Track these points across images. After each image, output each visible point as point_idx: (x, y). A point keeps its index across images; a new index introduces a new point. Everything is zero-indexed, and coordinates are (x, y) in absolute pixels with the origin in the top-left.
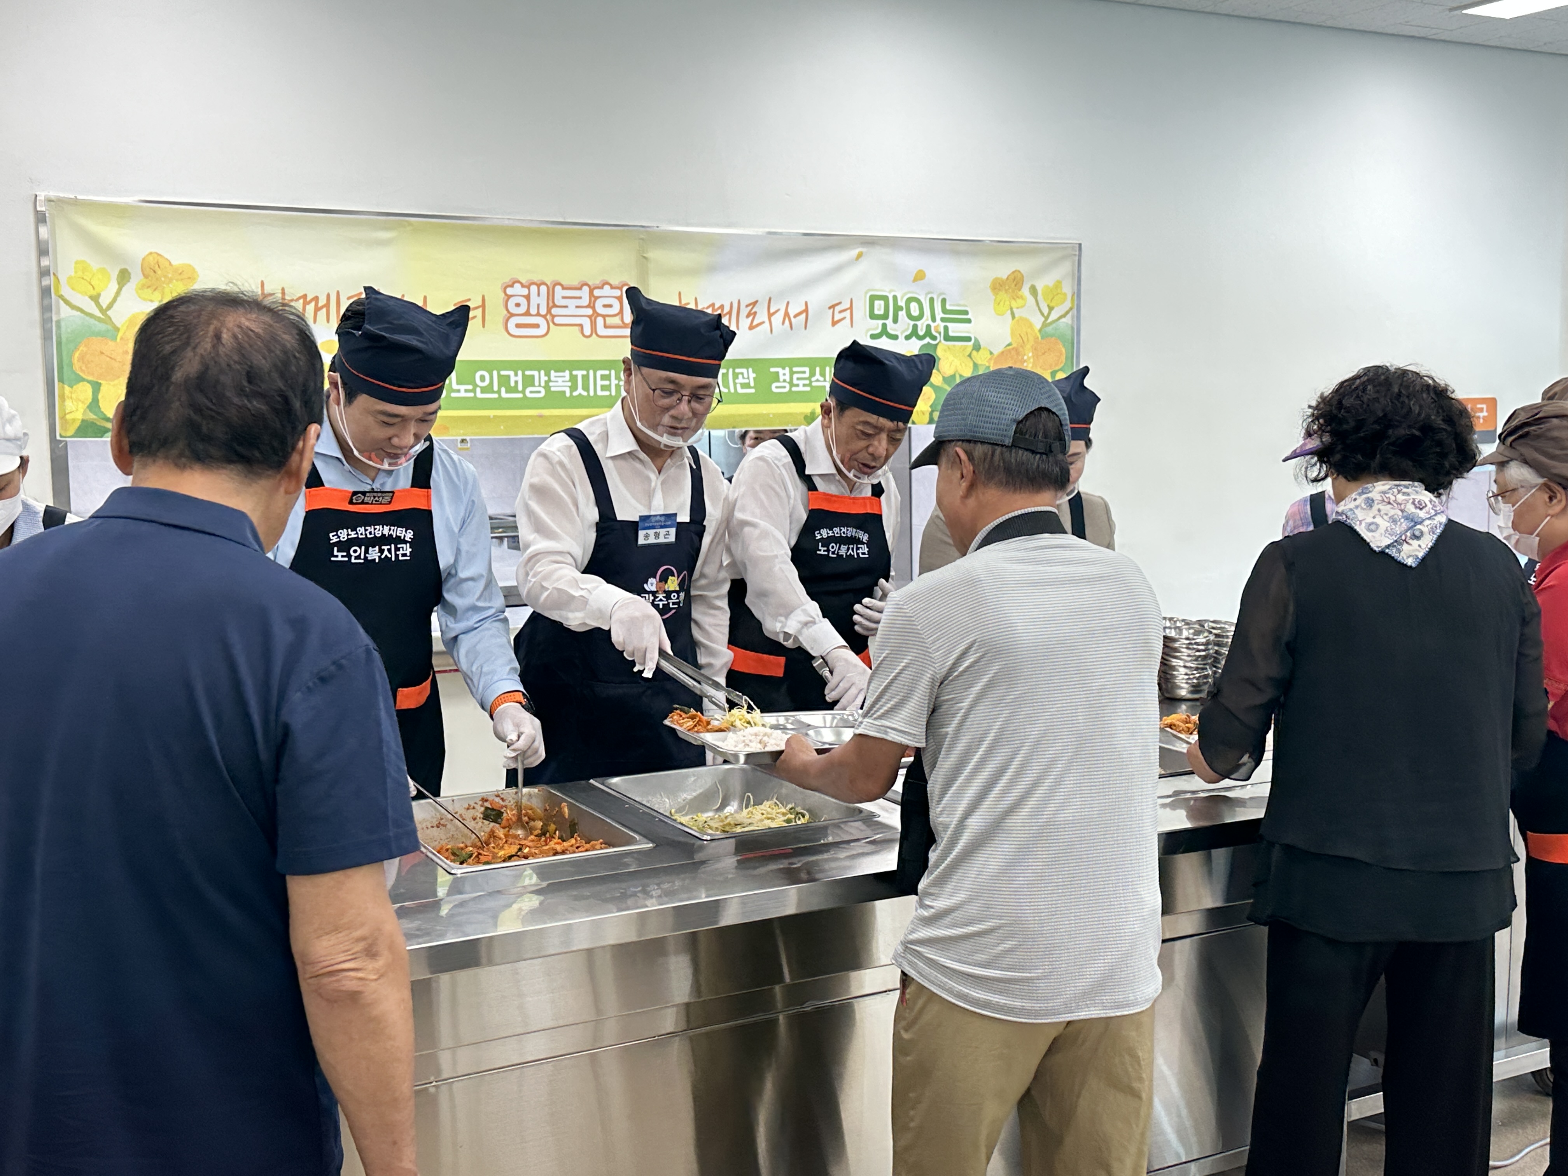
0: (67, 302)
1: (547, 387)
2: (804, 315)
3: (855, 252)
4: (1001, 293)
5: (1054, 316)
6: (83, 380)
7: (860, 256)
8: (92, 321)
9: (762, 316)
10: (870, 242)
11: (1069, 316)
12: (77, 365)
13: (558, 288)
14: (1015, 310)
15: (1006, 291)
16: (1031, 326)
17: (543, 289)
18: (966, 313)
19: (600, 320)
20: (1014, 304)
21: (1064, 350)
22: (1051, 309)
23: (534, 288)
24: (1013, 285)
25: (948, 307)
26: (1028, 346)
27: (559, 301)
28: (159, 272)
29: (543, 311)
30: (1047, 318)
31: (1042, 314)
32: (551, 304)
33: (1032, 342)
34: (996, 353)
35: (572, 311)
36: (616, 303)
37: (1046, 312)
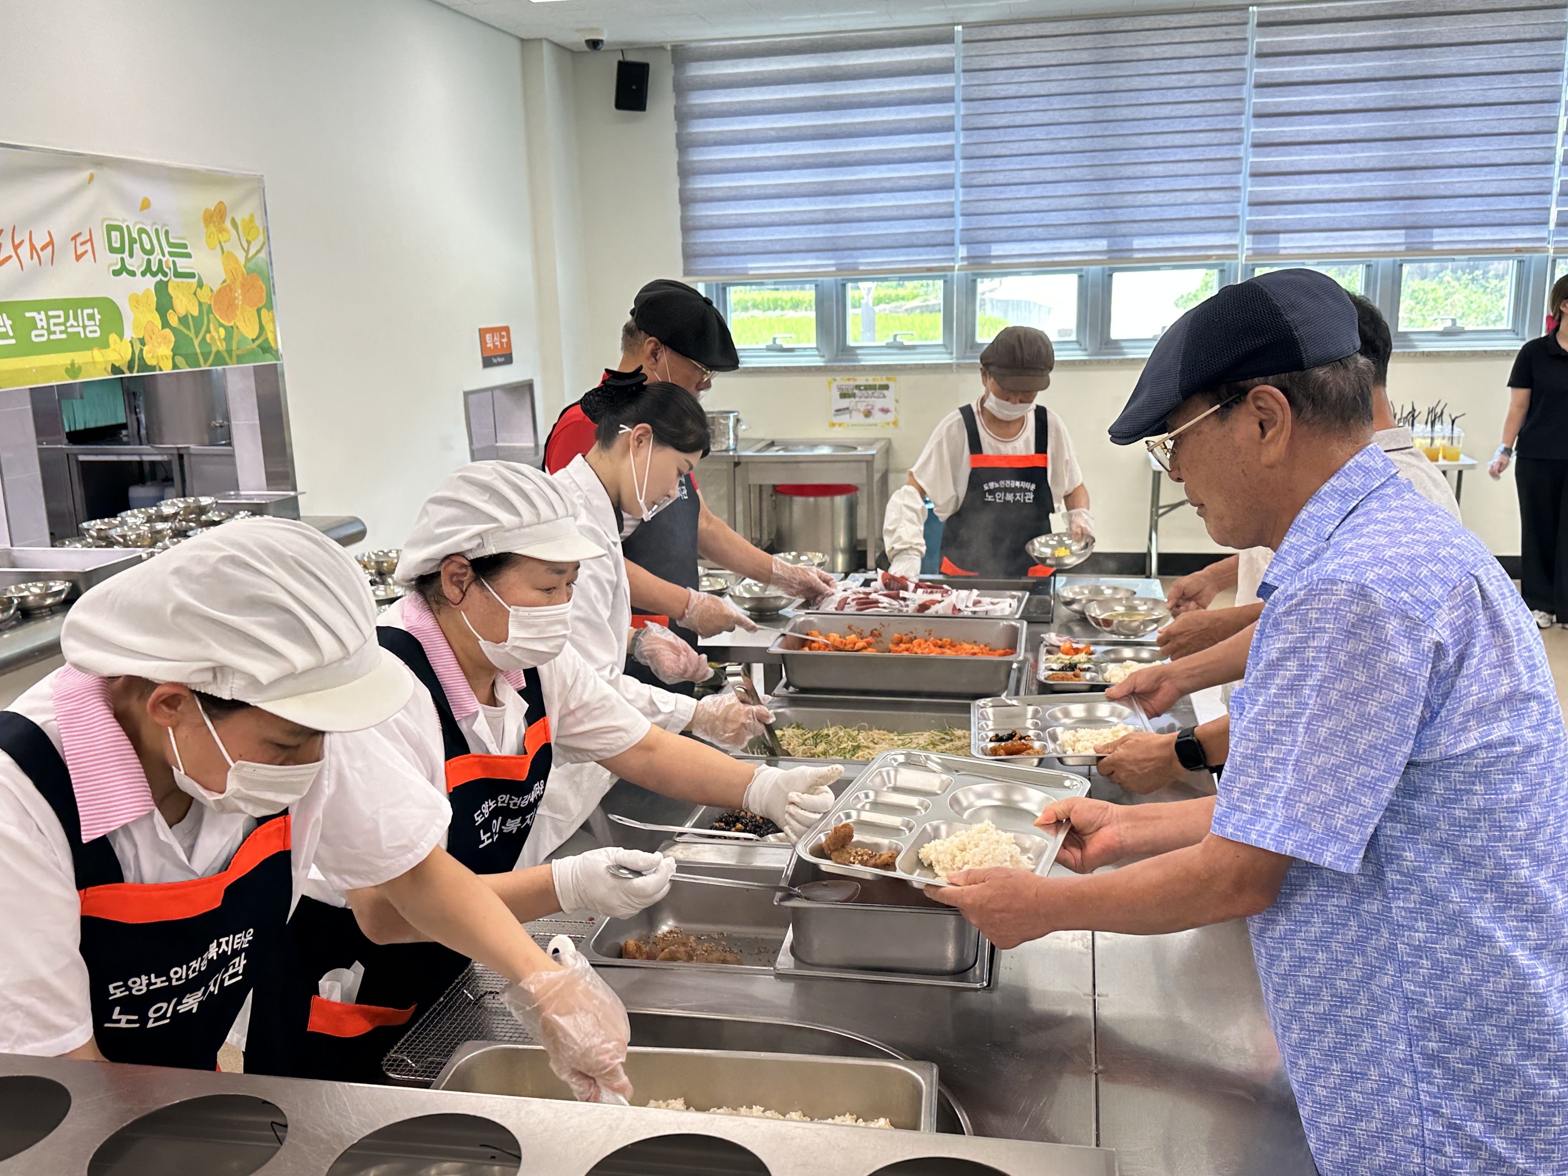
2: (50, 247)
3: (86, 175)
4: (211, 225)
5: (252, 252)
7: (91, 178)
9: (8, 248)
10: (99, 162)
11: (263, 251)
14: (223, 244)
15: (214, 223)
16: (237, 260)
20: (221, 238)
21: (265, 287)
22: (249, 243)
24: (219, 218)
25: (170, 240)
26: (238, 283)
30: (247, 252)
31: (244, 249)
33: (240, 279)
34: (215, 290)
37: (246, 245)
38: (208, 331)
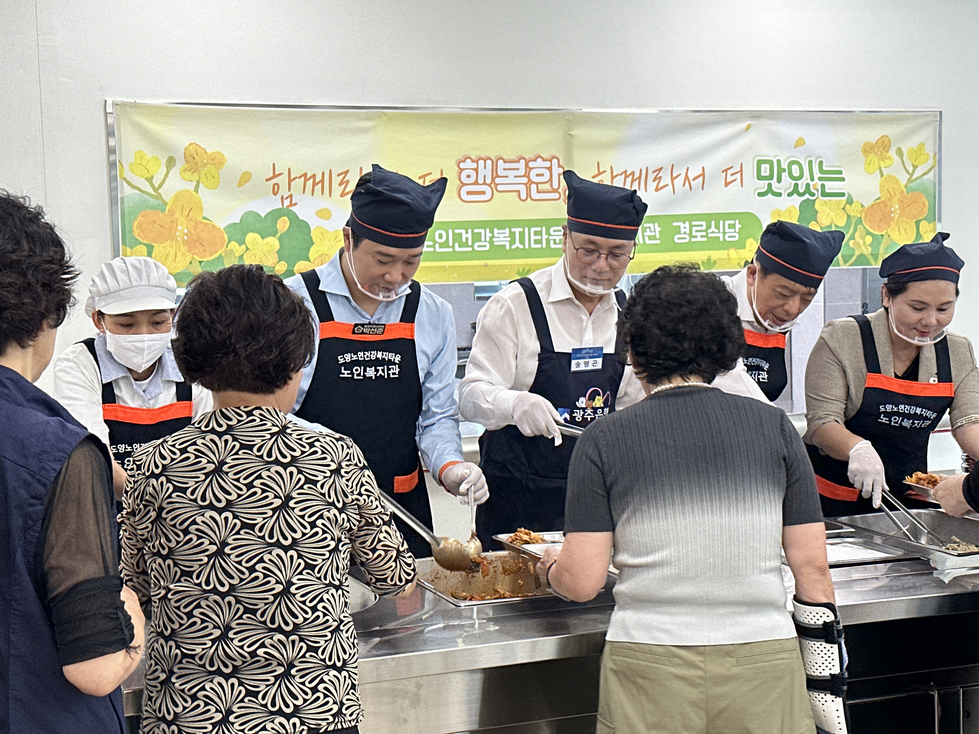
0: (129, 183)
1: (491, 242)
2: (701, 178)
3: (744, 125)
4: (870, 155)
5: (919, 172)
6: (141, 243)
7: (748, 127)
8: (147, 197)
9: (666, 180)
10: (757, 115)
11: (932, 173)
12: (136, 232)
13: (501, 162)
14: (883, 169)
15: (876, 154)
16: (897, 181)
17: (489, 162)
18: (841, 172)
19: (534, 187)
20: (882, 164)
21: (927, 203)
22: (915, 167)
23: (481, 162)
24: (882, 148)
25: (825, 168)
26: (895, 200)
27: (501, 172)
28: (197, 158)
29: (488, 181)
30: (911, 175)
31: (908, 172)
32: (495, 175)
33: (898, 196)
34: (866, 207)
35: (511, 180)
36: (547, 173)
37: (911, 170)
38: (852, 238)
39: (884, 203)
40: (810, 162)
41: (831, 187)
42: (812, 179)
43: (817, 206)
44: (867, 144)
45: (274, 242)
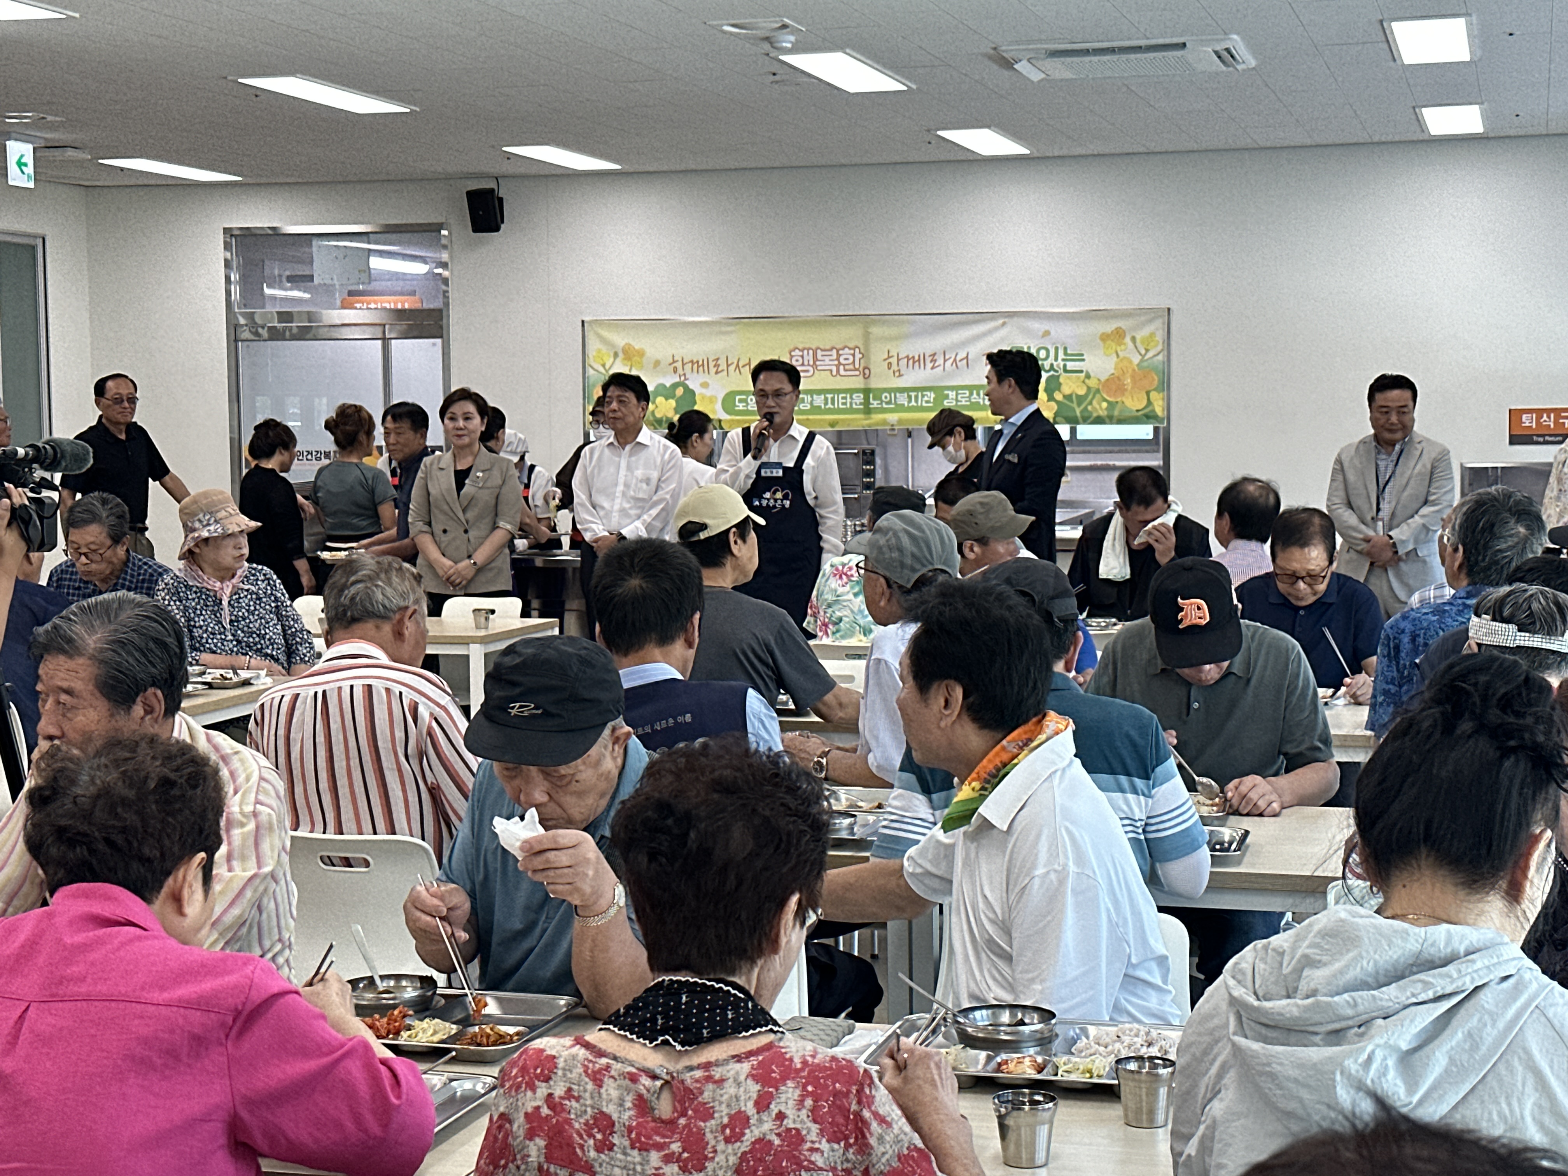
0: (593, 368)
1: (811, 403)
2: (966, 360)
3: (1001, 321)
4: (1107, 342)
5: (1150, 355)
7: (1004, 324)
9: (940, 361)
10: (1012, 315)
11: (1162, 355)
13: (819, 351)
14: (1119, 352)
15: (1112, 340)
16: (1131, 362)
17: (811, 352)
18: (1083, 355)
19: (841, 367)
20: (1119, 349)
21: (1157, 378)
22: (1147, 350)
23: (806, 352)
24: (1117, 337)
25: (1069, 352)
26: (1128, 375)
27: (819, 357)
28: (630, 352)
29: (811, 363)
30: (1143, 357)
31: (1140, 354)
32: (815, 359)
33: (1131, 372)
34: (1103, 380)
35: (827, 362)
36: (851, 358)
37: (1143, 352)
38: (1090, 403)
39: (1118, 378)
40: (1057, 349)
41: (1070, 366)
42: (1056, 359)
43: (1061, 380)
44: (1103, 334)
45: (672, 403)
